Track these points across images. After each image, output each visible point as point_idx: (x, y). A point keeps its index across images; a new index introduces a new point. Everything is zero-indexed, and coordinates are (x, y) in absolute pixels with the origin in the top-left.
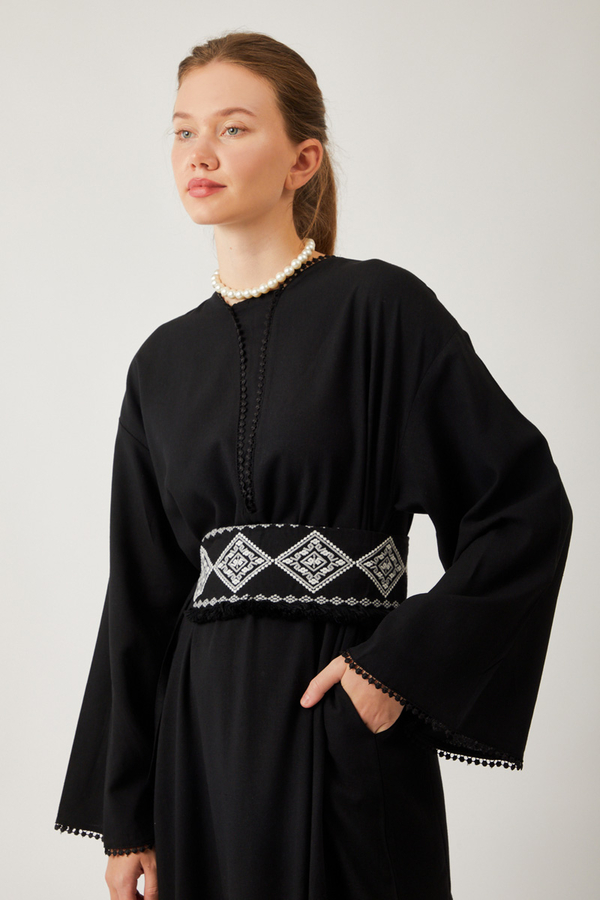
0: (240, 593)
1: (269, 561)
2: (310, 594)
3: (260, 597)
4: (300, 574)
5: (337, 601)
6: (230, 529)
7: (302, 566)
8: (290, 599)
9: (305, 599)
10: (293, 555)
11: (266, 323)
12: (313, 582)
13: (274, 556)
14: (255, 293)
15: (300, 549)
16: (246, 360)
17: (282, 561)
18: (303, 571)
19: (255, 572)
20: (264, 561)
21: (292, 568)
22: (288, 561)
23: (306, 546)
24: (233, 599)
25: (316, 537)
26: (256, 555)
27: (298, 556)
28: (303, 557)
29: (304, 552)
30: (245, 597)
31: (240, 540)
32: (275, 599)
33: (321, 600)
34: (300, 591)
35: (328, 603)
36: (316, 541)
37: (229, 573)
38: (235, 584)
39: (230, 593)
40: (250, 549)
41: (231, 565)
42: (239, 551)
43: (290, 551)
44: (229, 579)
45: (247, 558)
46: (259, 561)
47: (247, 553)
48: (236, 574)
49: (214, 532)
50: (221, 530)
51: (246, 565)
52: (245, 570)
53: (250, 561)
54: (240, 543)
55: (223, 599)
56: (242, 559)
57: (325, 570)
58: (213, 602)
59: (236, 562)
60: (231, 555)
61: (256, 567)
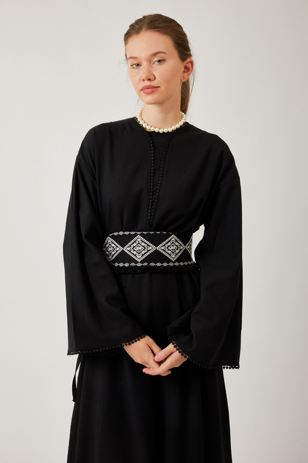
0: (142, 262)
1: (155, 248)
2: (172, 262)
3: (152, 264)
4: (168, 253)
5: (182, 264)
6: (132, 233)
7: (169, 250)
8: (165, 264)
9: (171, 264)
10: (164, 245)
11: (167, 146)
12: (173, 256)
13: (156, 246)
14: (161, 131)
15: (168, 243)
16: (154, 159)
17: (160, 248)
18: (169, 252)
19: (149, 253)
20: (152, 248)
21: (164, 251)
22: (163, 248)
23: (169, 241)
24: (139, 265)
25: (173, 237)
26: (148, 245)
27: (167, 245)
28: (169, 246)
29: (169, 244)
30: (145, 264)
31: (139, 238)
32: (159, 264)
33: (177, 264)
34: (169, 261)
35: (179, 265)
36: (173, 239)
37: (135, 253)
38: (139, 258)
39: (136, 262)
40: (145, 243)
41: (135, 249)
42: (139, 243)
43: (163, 244)
44: (135, 255)
45: (144, 246)
46: (150, 248)
47: (143, 244)
48: (139, 254)
49: (121, 233)
50: (127, 233)
51: (144, 250)
52: (143, 252)
53: (145, 248)
54: (139, 240)
55: (133, 264)
56: (141, 247)
57: (177, 251)
58: (127, 265)
59: (138, 248)
60: (135, 245)
61: (148, 251)
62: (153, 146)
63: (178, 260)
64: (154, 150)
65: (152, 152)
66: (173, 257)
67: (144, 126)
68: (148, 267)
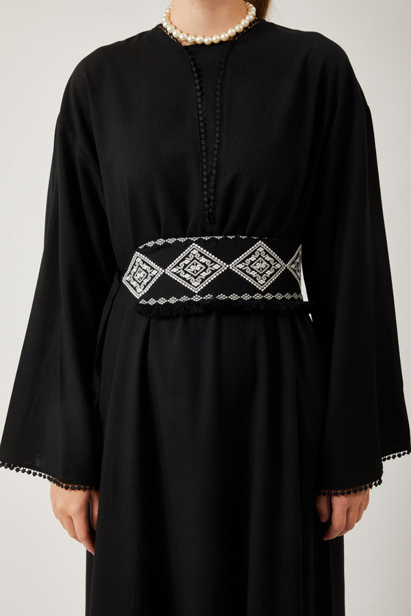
0: (202, 293)
1: (225, 266)
2: (260, 292)
3: (222, 297)
4: (251, 276)
5: (279, 296)
6: (182, 240)
7: (252, 269)
8: (246, 297)
9: (258, 297)
10: (244, 261)
11: (222, 66)
12: (262, 282)
13: (228, 263)
14: (207, 41)
15: (249, 256)
16: (202, 95)
17: (236, 266)
18: (253, 273)
19: (214, 276)
20: (220, 266)
21: (244, 271)
22: (241, 266)
23: (253, 253)
24: (196, 299)
25: (261, 246)
26: (212, 262)
27: (248, 261)
28: (252, 263)
29: (253, 258)
30: (209, 297)
31: (195, 249)
32: (234, 297)
33: (269, 296)
34: (253, 290)
35: (274, 299)
36: (261, 250)
37: (187, 276)
38: (196, 286)
39: (191, 294)
40: (206, 257)
41: (188, 270)
42: (195, 258)
43: (241, 258)
44: (188, 281)
45: (204, 264)
46: (216, 267)
47: (203, 260)
48: (196, 278)
49: (160, 242)
50: (171, 241)
51: (205, 270)
52: (204, 275)
53: (207, 267)
54: (195, 252)
55: (184, 299)
56: (200, 265)
57: (269, 273)
58: (173, 300)
59: (193, 268)
60: (186, 261)
61: (213, 272)
62: (198, 71)
63: (271, 289)
64: (199, 77)
65: (197, 81)
66: (262, 284)
67: (175, 34)
68: (214, 302)
